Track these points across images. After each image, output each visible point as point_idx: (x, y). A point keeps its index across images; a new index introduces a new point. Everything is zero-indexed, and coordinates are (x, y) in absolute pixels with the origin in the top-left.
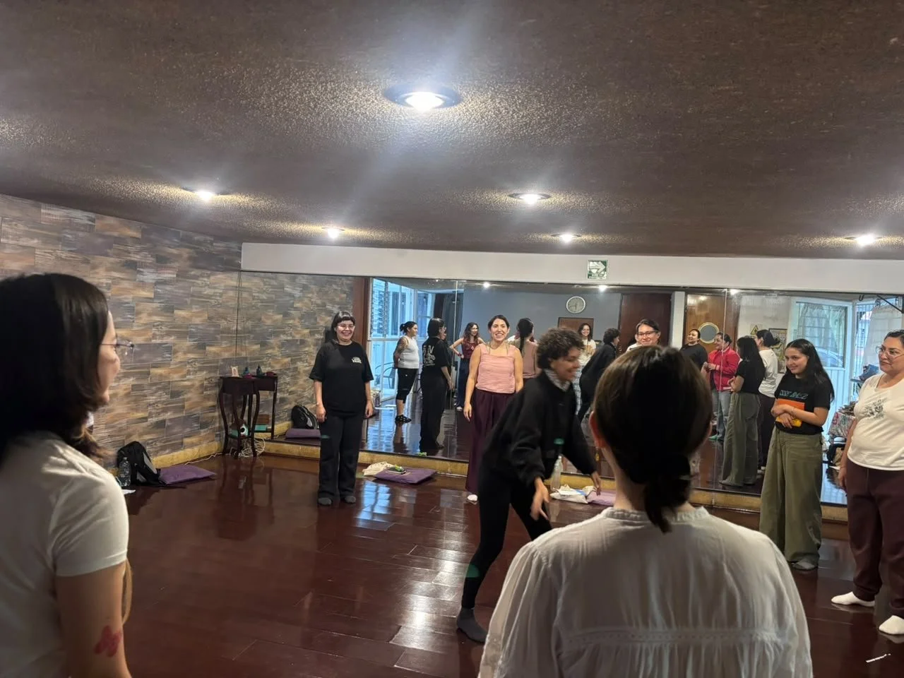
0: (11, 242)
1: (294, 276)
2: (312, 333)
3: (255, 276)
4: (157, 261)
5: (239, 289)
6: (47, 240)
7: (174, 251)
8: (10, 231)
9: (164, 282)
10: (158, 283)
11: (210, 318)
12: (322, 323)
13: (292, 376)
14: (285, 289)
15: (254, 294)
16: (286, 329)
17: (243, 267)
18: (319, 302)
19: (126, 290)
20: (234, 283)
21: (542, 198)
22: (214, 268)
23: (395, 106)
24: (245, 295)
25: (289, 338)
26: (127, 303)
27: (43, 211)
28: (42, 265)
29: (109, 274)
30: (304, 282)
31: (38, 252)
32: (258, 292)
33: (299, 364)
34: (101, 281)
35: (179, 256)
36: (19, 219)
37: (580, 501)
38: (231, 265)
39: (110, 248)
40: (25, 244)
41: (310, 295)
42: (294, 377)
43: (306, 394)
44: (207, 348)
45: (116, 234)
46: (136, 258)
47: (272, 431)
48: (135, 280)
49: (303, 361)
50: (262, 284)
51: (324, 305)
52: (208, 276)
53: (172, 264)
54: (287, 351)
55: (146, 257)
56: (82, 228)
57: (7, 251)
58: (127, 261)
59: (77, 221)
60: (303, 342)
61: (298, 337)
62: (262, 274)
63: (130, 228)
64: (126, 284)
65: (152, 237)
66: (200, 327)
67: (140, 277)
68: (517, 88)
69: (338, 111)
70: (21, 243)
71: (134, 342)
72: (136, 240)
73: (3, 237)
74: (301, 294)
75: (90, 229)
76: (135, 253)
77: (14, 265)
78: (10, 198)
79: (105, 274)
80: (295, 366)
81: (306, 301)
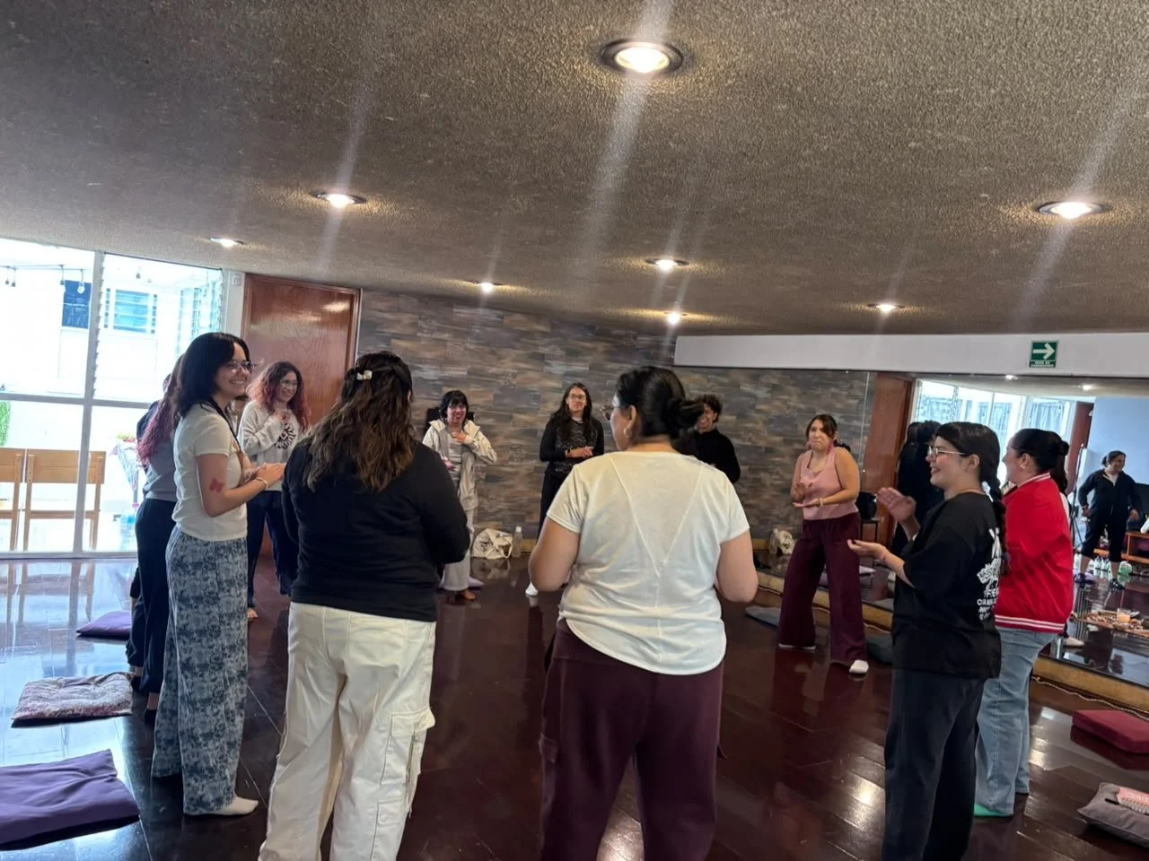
0: (425, 335)
1: (756, 374)
2: (786, 442)
3: (694, 372)
4: (568, 354)
6: (456, 334)
7: (587, 345)
8: (424, 326)
9: (575, 374)
10: (567, 374)
13: (750, 487)
14: (741, 387)
16: (744, 433)
17: (677, 362)
18: (802, 406)
19: (533, 380)
22: (636, 362)
25: (748, 444)
26: (534, 391)
27: (455, 310)
28: (452, 355)
29: (515, 364)
30: (774, 381)
31: (448, 344)
32: (699, 389)
33: (762, 475)
34: (507, 370)
35: (595, 349)
36: (432, 317)
38: (660, 359)
39: (518, 340)
40: (438, 337)
41: (786, 397)
42: (754, 489)
43: (776, 512)
45: (523, 329)
46: (544, 350)
48: (542, 371)
49: (771, 473)
50: (705, 381)
51: (811, 410)
53: (585, 358)
55: (554, 350)
56: (490, 324)
57: (423, 342)
58: (535, 353)
59: (485, 318)
60: (770, 450)
61: (761, 443)
62: (705, 370)
63: (538, 323)
64: (531, 374)
65: (563, 331)
67: (547, 368)
70: (434, 336)
71: (538, 428)
72: (544, 334)
73: (418, 331)
74: (769, 395)
75: (499, 325)
76: (542, 346)
77: (428, 355)
78: (426, 299)
79: (510, 364)
80: (755, 476)
81: (778, 403)
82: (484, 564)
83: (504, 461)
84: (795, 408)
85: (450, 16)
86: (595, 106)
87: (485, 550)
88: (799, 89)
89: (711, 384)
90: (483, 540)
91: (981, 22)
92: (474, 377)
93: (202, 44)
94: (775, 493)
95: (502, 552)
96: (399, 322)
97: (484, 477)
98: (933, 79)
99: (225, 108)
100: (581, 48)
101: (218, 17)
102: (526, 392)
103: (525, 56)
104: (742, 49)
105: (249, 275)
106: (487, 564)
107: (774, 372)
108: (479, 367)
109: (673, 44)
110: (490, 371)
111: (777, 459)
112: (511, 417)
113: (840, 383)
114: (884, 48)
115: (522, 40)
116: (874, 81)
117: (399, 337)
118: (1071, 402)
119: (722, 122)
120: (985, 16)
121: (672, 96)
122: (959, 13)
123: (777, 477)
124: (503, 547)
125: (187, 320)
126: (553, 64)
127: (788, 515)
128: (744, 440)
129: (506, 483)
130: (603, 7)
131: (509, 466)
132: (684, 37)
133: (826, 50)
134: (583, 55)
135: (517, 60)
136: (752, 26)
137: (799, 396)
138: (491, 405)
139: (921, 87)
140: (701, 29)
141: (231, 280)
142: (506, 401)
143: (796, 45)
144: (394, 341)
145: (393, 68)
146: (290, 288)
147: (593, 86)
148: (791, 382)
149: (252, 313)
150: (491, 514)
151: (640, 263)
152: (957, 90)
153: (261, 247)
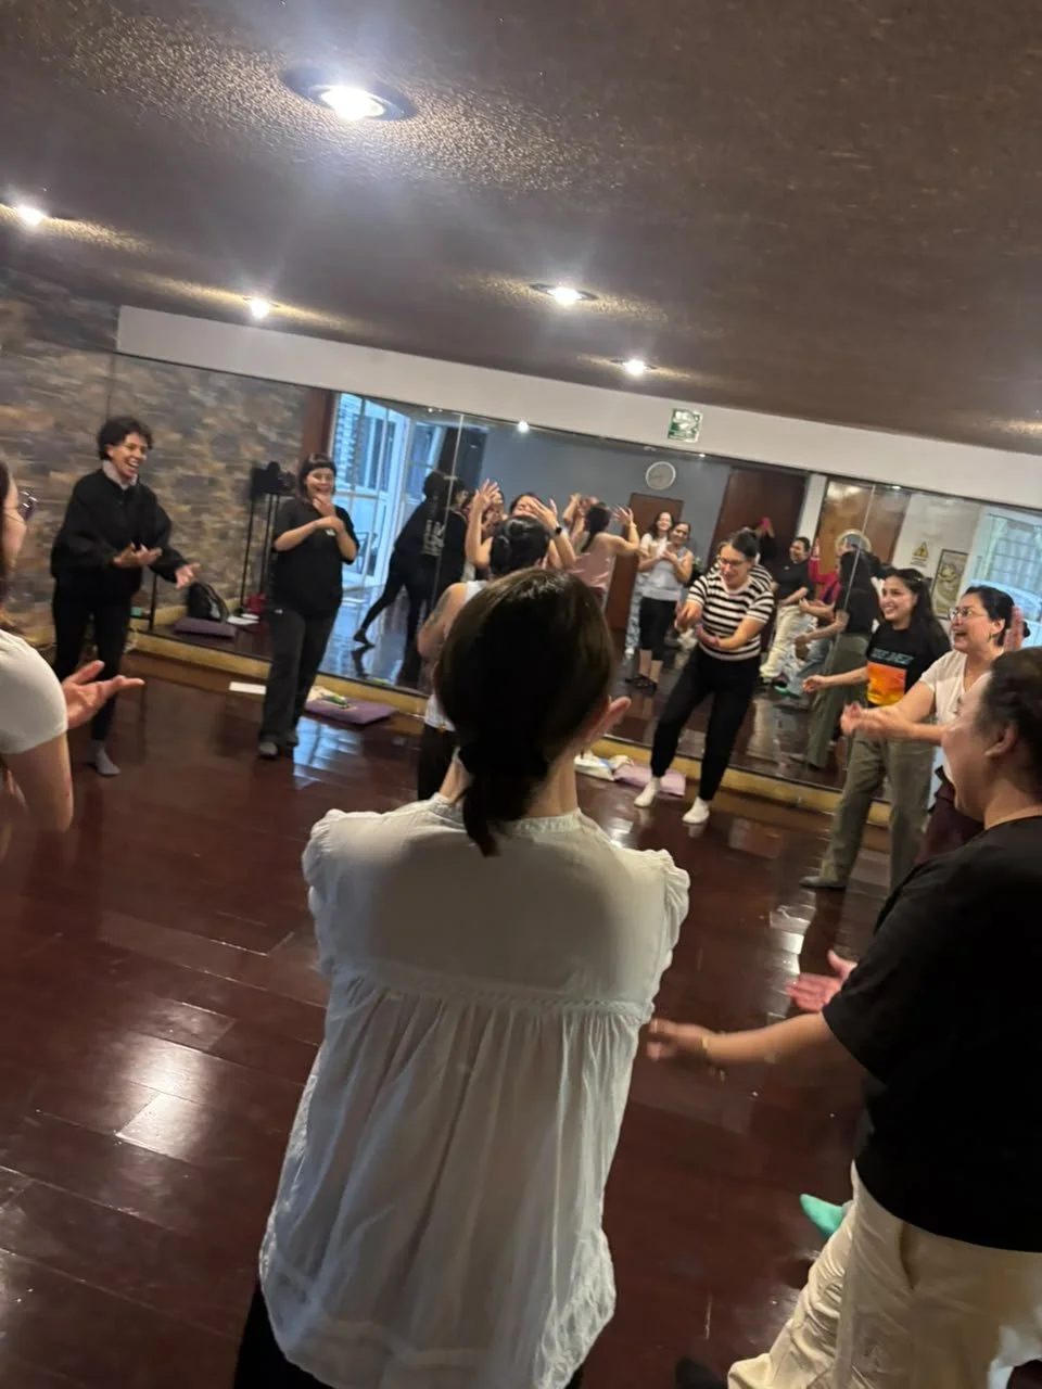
1: (205, 376)
2: (230, 470)
5: (110, 383)
11: (58, 426)
12: (248, 455)
13: (192, 534)
14: (190, 392)
15: (138, 395)
16: (187, 458)
17: (120, 347)
18: (245, 419)
20: (103, 372)
21: (583, 299)
22: (69, 342)
23: (308, 105)
24: (121, 394)
25: (191, 473)
30: (222, 384)
32: (144, 393)
33: (205, 518)
35: (10, 313)
37: (602, 776)
38: (98, 340)
41: (231, 407)
42: (196, 538)
43: (213, 566)
44: (52, 474)
47: (151, 618)
49: (212, 514)
50: (151, 380)
51: (252, 426)
52: (58, 355)
54: (187, 494)
60: (213, 482)
61: (205, 473)
66: (42, 438)
68: (505, 105)
69: (212, 99)
74: (216, 404)
80: (197, 519)
81: (224, 416)
84: (239, 421)
89: (158, 384)
94: (215, 541)
111: (219, 494)
118: (442, 426)
123: (217, 518)
127: (224, 569)
128: (188, 468)
137: (243, 405)
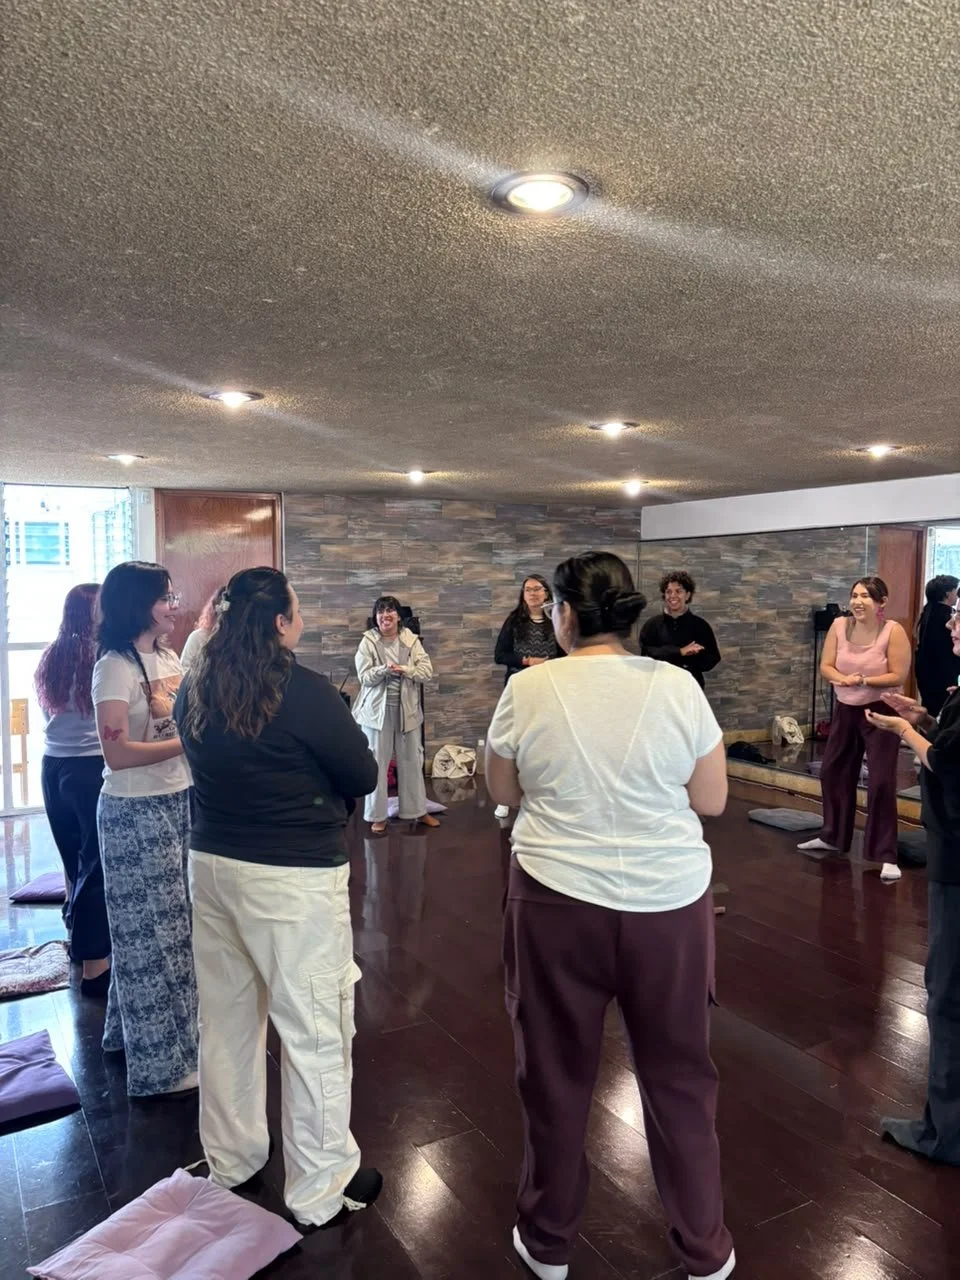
0: (357, 537)
1: (738, 541)
2: (782, 615)
3: (664, 546)
4: (518, 541)
5: (638, 563)
6: (391, 532)
7: (539, 528)
8: (355, 527)
9: (528, 563)
10: (519, 564)
12: (804, 601)
13: (742, 671)
14: (722, 558)
15: (665, 568)
16: (729, 610)
17: (644, 537)
18: (795, 572)
19: (480, 574)
20: (631, 557)
22: (596, 541)
24: (650, 569)
25: (734, 621)
26: (483, 587)
27: (387, 505)
28: (389, 555)
29: (459, 559)
30: (760, 547)
31: (383, 543)
32: (673, 565)
33: (756, 655)
34: (452, 566)
35: (548, 532)
36: (363, 516)
38: (624, 535)
39: (461, 531)
40: (371, 537)
41: (775, 564)
43: (776, 696)
45: (465, 517)
46: (491, 539)
48: (491, 563)
49: (766, 652)
50: (679, 554)
53: (537, 542)
54: (732, 638)
55: (503, 537)
56: (428, 517)
57: (355, 545)
58: (480, 544)
59: (421, 510)
60: (762, 627)
61: (751, 620)
62: (678, 542)
63: (482, 509)
64: (478, 568)
65: (510, 515)
67: (496, 559)
70: (367, 537)
71: (492, 627)
72: (489, 521)
73: (349, 533)
74: (755, 564)
75: (437, 516)
76: (489, 534)
77: (362, 558)
78: (354, 497)
79: (455, 559)
80: (748, 658)
81: (766, 572)
82: (446, 785)
83: (455, 668)
84: (786, 574)
85: (309, 173)
86: (496, 257)
87: (446, 769)
88: (734, 207)
89: (686, 557)
90: (442, 758)
91: (943, 97)
92: (413, 577)
93: (43, 241)
94: (774, 675)
95: (465, 769)
96: (326, 524)
97: (437, 688)
98: (895, 175)
99: (87, 311)
100: (467, 191)
101: (53, 208)
102: (473, 588)
103: (405, 209)
104: (657, 168)
105: (158, 491)
106: (451, 786)
107: (757, 536)
108: (422, 565)
109: (574, 172)
110: (433, 569)
111: (772, 636)
112: (461, 618)
113: (838, 540)
114: (828, 145)
115: (397, 190)
116: (822, 185)
117: (327, 541)
119: (648, 258)
120: (947, 88)
121: (584, 234)
122: (915, 90)
123: (774, 656)
124: (466, 764)
125: (101, 547)
126: (439, 215)
127: (791, 698)
128: (730, 617)
129: (462, 692)
130: (484, 139)
131: (465, 673)
132: (584, 162)
133: (758, 156)
134: (471, 199)
135: (396, 217)
136: (663, 138)
137: (790, 560)
138: (437, 607)
139: (881, 186)
140: (604, 150)
141: (139, 497)
142: (454, 601)
143: (721, 154)
144: (323, 547)
145: (259, 242)
146: (205, 499)
147: (489, 234)
148: (782, 545)
149: (166, 531)
150: (450, 728)
151: (582, 429)
152: (926, 184)
153: (163, 459)
